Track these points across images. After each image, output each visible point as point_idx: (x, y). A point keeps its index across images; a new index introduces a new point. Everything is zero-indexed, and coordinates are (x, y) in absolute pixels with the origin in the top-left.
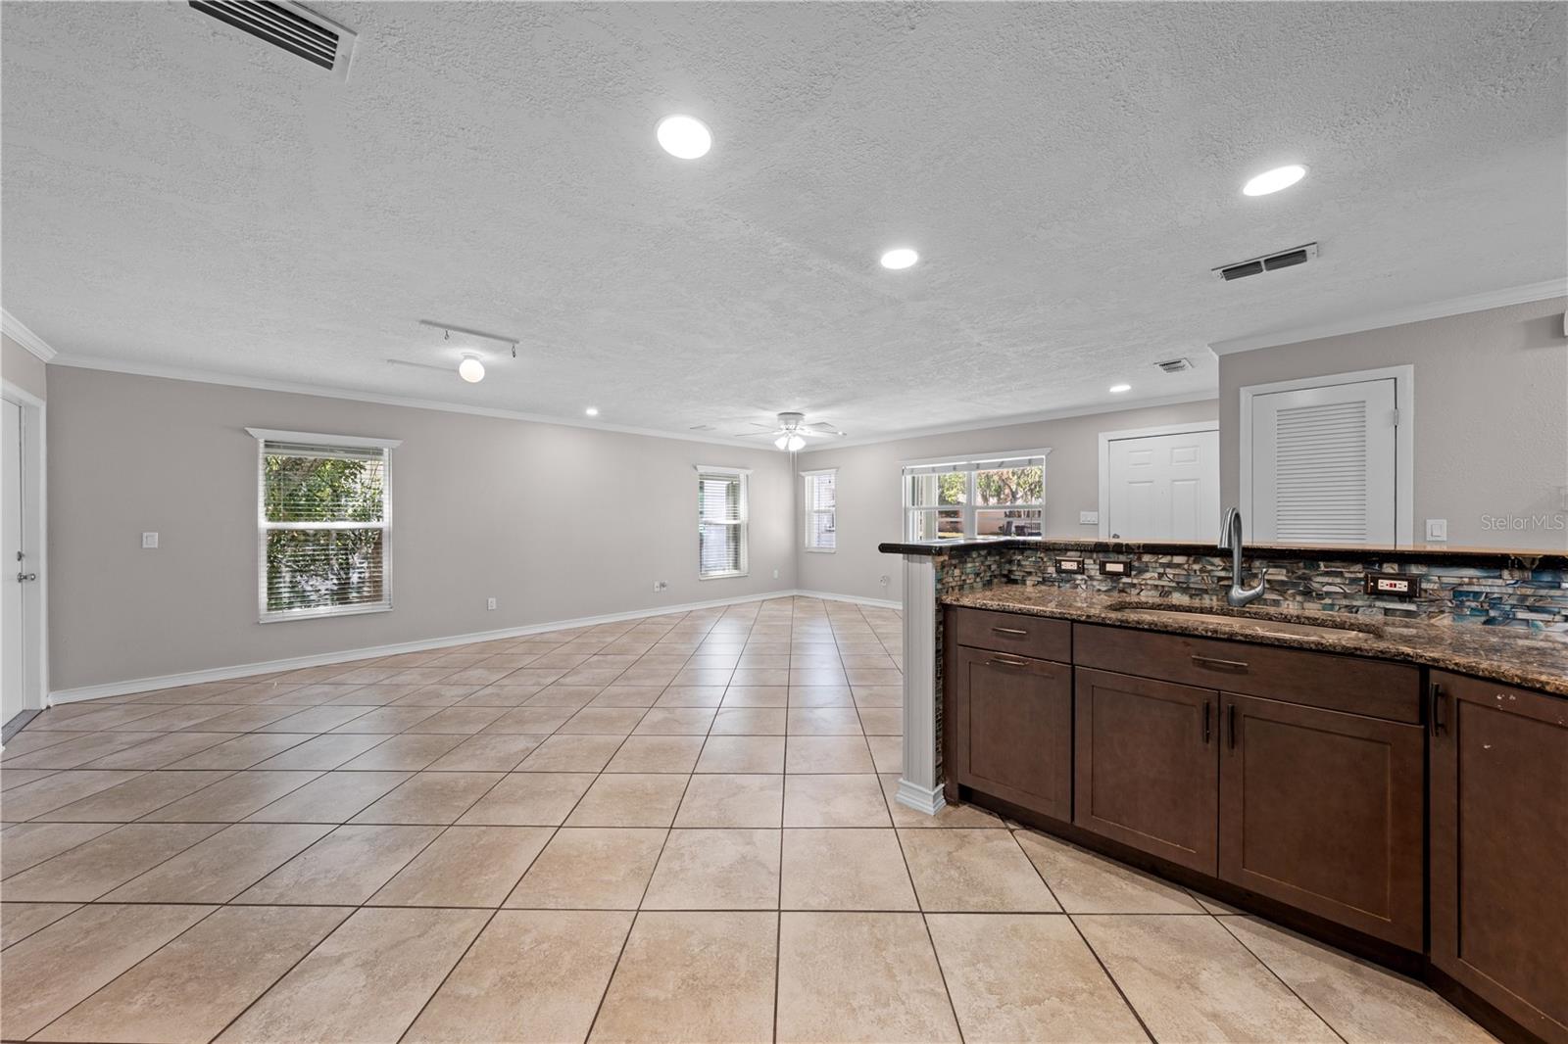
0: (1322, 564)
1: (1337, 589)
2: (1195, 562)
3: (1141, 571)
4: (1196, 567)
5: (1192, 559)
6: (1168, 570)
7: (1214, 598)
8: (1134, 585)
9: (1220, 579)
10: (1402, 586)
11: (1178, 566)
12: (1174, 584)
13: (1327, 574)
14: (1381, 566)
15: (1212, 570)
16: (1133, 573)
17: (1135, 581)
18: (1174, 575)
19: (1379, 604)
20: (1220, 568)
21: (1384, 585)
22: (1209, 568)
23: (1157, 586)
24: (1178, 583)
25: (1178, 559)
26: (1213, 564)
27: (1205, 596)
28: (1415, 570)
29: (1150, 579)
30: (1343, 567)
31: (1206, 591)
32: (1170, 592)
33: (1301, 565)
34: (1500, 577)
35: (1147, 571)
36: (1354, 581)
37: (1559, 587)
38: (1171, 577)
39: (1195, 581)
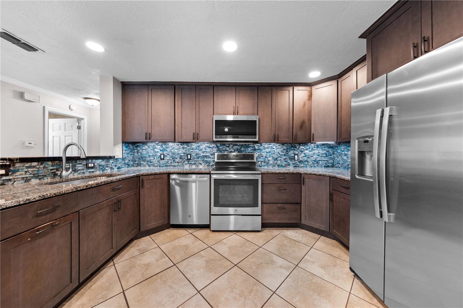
0: (78, 161)
1: (80, 168)
2: (41, 164)
3: (14, 172)
4: (42, 166)
5: (40, 163)
6: (30, 169)
7: (49, 178)
8: (10, 180)
9: (51, 170)
10: (92, 165)
11: (34, 167)
12: (32, 175)
13: (79, 164)
14: (89, 161)
15: (48, 167)
16: (10, 173)
17: (11, 177)
18: (32, 171)
19: (88, 170)
20: (51, 166)
21: (90, 165)
22: (47, 166)
23: (23, 178)
24: (34, 174)
25: (34, 164)
26: (48, 165)
27: (46, 178)
28: (94, 161)
29: (20, 175)
30: (82, 161)
31: (45, 176)
32: (31, 179)
33: (74, 162)
34: (104, 161)
35: (19, 171)
36: (84, 165)
37: (109, 162)
38: (31, 172)
39: (42, 172)
